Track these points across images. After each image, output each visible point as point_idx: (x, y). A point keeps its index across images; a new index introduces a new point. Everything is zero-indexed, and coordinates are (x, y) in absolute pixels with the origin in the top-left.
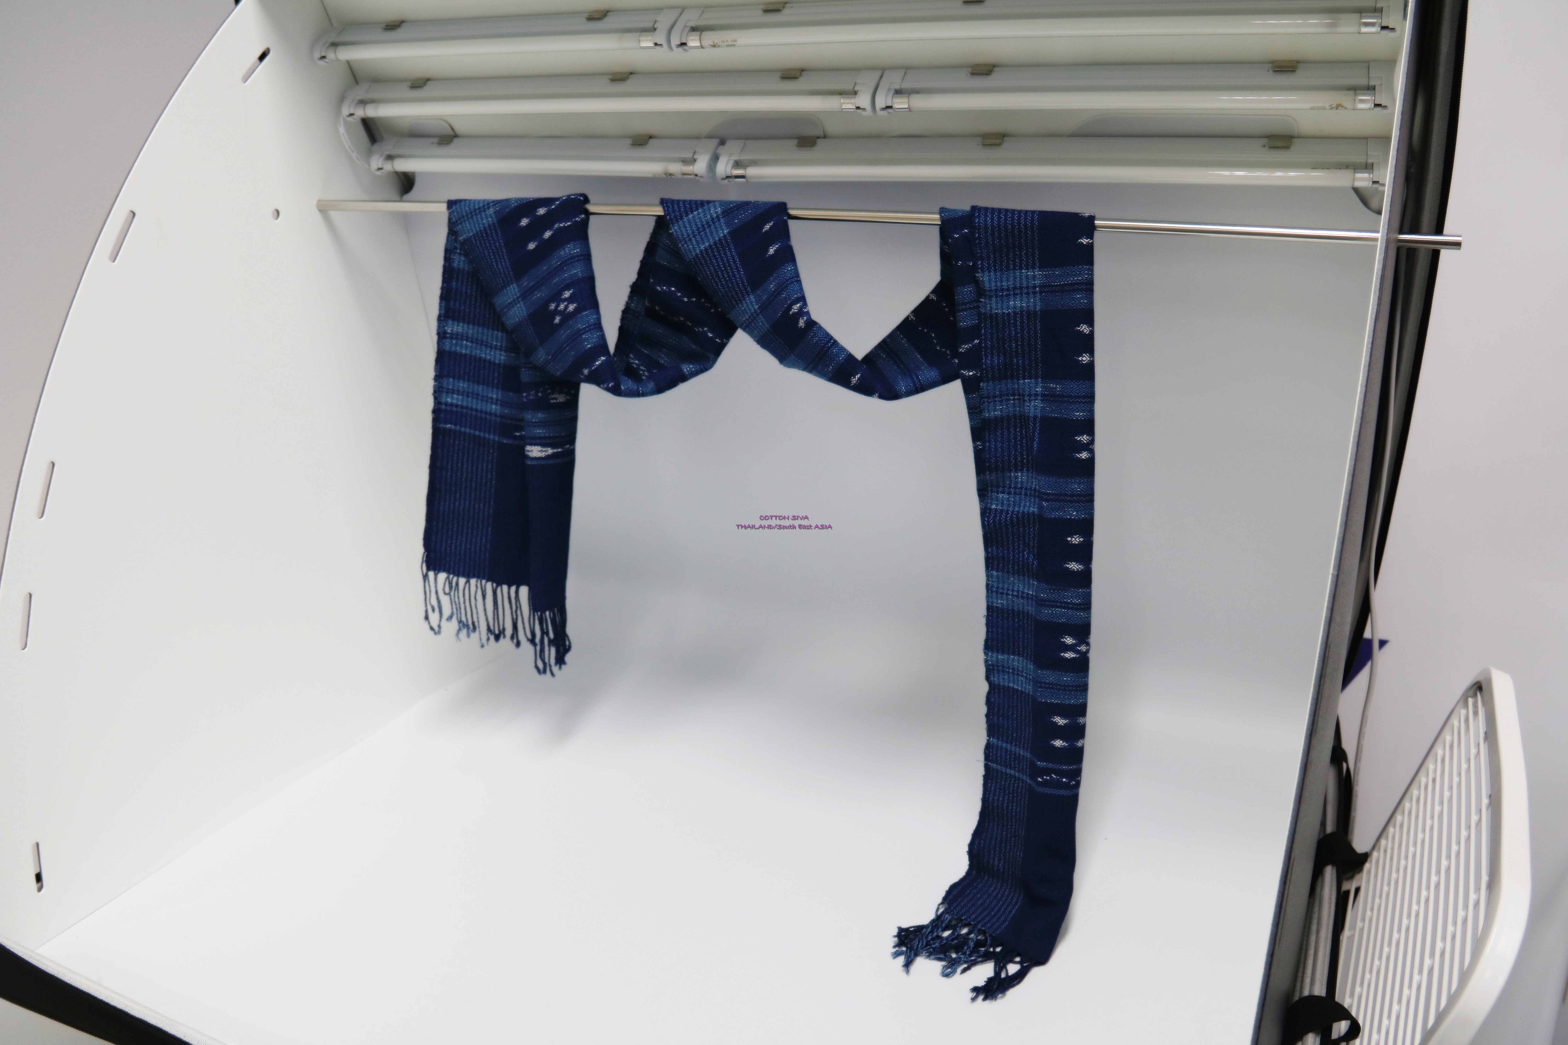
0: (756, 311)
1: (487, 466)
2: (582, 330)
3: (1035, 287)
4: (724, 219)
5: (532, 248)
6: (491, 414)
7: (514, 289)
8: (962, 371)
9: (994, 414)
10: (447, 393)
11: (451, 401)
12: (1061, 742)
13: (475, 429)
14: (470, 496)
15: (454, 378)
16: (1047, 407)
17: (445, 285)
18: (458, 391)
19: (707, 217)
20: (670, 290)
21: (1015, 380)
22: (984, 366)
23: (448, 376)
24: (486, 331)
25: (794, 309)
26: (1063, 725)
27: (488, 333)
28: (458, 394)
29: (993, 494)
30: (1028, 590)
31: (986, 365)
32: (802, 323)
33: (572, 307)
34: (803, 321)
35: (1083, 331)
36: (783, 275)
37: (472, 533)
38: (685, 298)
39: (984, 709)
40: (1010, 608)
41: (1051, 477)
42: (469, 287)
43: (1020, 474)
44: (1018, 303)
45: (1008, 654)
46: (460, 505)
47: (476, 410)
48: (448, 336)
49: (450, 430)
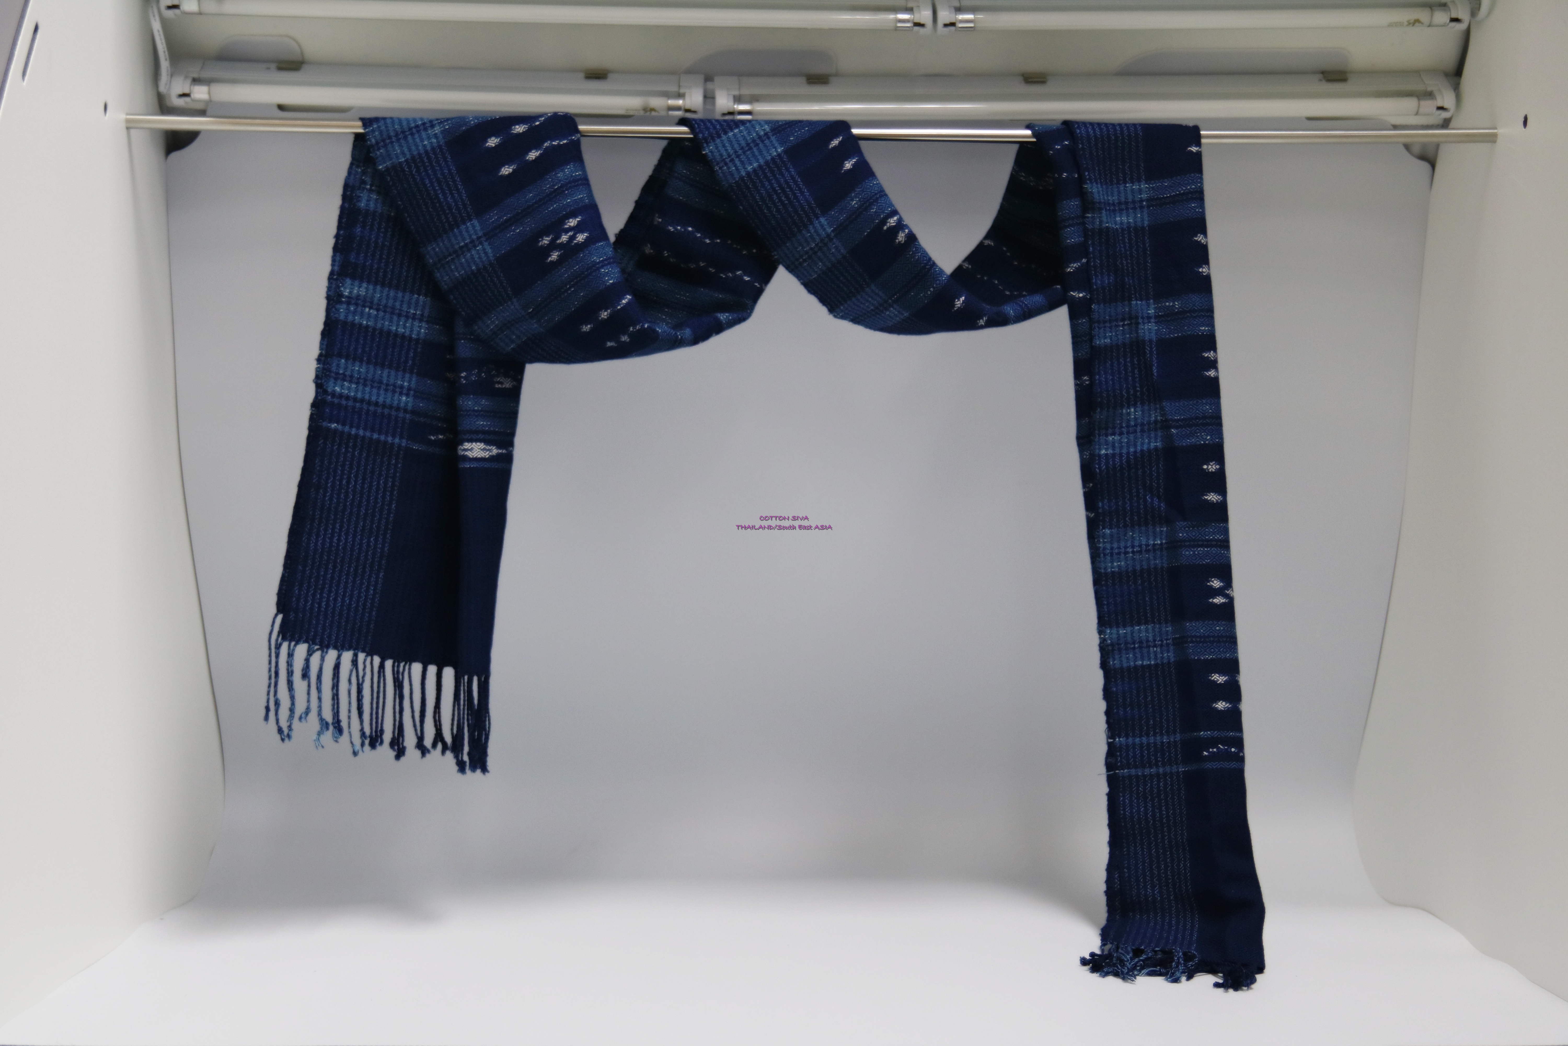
0: (828, 235)
1: (386, 483)
2: (599, 263)
3: (1141, 201)
4: (776, 137)
5: (507, 173)
6: (398, 409)
7: (474, 227)
8: (1072, 293)
9: (1105, 342)
10: (336, 379)
11: (341, 390)
12: (1224, 703)
13: (373, 430)
14: (356, 527)
15: (347, 358)
16: (1163, 328)
17: (342, 232)
18: (351, 376)
19: (752, 135)
20: (686, 230)
21: (1126, 303)
22: (1095, 287)
23: (340, 356)
24: (400, 295)
25: (890, 223)
26: (1223, 682)
27: (403, 297)
28: (351, 382)
29: (1101, 438)
30: (1154, 540)
31: (1096, 286)
32: (901, 237)
33: (581, 238)
34: (903, 235)
35: (1200, 241)
36: (869, 189)
37: (354, 582)
38: (706, 239)
39: (1103, 706)
40: (1130, 569)
41: (1177, 402)
42: (382, 235)
43: (1132, 410)
44: (1124, 219)
45: (1132, 626)
46: (339, 540)
47: (376, 404)
48: (344, 300)
49: (336, 431)
